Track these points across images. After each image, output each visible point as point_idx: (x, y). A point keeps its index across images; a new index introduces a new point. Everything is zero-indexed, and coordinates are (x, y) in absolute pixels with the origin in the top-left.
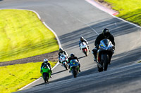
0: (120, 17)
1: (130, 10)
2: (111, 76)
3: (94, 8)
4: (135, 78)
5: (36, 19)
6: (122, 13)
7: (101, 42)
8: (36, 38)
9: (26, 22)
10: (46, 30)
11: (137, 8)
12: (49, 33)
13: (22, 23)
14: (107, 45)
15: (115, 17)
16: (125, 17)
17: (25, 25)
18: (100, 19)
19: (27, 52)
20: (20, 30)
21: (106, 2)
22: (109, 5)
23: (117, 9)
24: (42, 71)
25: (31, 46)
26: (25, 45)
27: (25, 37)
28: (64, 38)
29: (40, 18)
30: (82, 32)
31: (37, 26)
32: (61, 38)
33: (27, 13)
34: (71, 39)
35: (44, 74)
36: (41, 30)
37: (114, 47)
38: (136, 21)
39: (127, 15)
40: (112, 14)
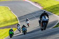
0: (44, 9)
1: (48, 6)
2: (40, 34)
3: (33, 5)
4: (50, 35)
5: (8, 10)
6: (45, 7)
7: (43, 17)
8: (8, 18)
9: (4, 11)
10: (13, 15)
11: (51, 5)
12: (14, 16)
13: (3, 12)
14: (45, 18)
15: (42, 9)
16: (46, 9)
17: (4, 12)
18: (35, 10)
19: (5, 24)
20: (2, 14)
21: (38, 3)
22: (39, 4)
23: (42, 6)
24: (9, 33)
25: (6, 22)
26: (4, 21)
27: (4, 18)
28: (20, 18)
29: (10, 9)
30: (28, 15)
31: (9, 13)
32: (19, 18)
33: (5, 7)
34: (23, 19)
35: (10, 34)
36: (10, 15)
37: (48, 20)
38: (50, 11)
39: (46, 8)
40: (40, 8)
